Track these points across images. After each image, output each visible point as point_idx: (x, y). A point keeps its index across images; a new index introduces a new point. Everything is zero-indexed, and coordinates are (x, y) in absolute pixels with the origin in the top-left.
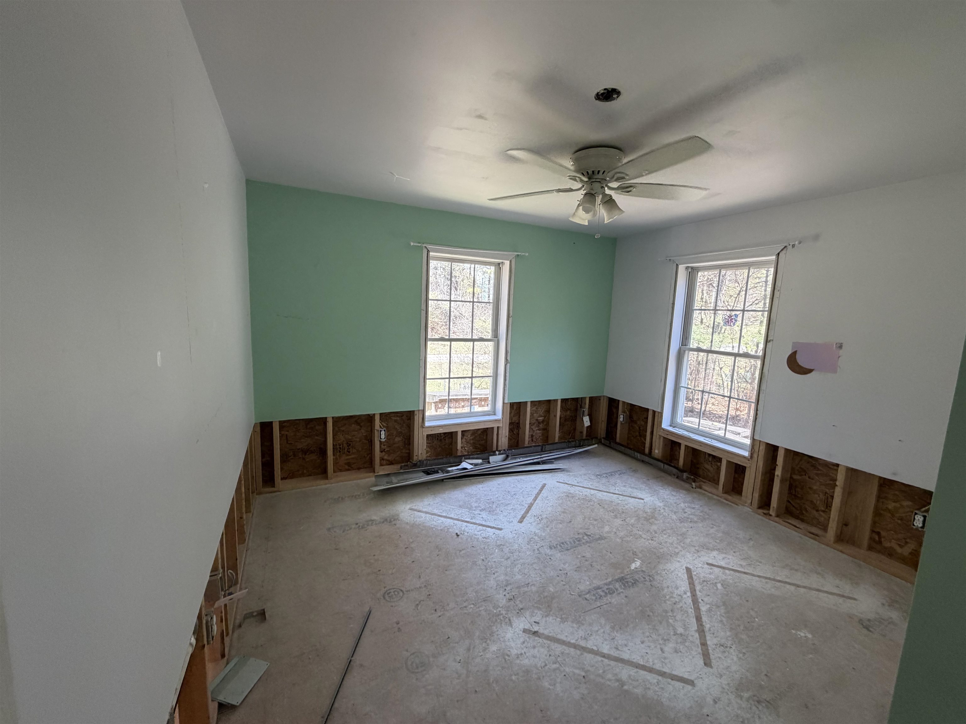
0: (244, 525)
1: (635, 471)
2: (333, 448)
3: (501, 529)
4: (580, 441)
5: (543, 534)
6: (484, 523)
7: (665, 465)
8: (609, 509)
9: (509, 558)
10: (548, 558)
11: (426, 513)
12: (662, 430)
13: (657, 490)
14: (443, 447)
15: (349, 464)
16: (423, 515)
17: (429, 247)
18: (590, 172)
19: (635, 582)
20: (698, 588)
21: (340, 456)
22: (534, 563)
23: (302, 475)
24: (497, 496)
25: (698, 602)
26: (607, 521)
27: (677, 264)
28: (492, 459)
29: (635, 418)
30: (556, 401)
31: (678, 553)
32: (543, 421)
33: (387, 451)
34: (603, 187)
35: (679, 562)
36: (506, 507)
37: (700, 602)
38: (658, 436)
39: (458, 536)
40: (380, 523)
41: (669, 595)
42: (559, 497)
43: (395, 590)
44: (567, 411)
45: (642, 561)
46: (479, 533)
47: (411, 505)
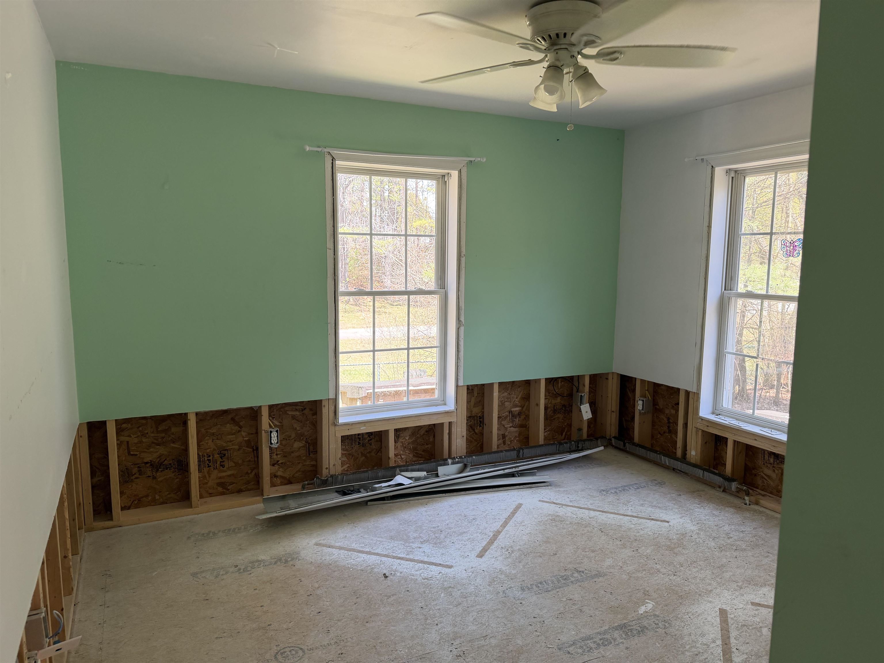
0: (70, 567)
1: (661, 484)
2: (199, 461)
3: (450, 567)
4: (577, 442)
5: (514, 572)
6: (426, 559)
7: (705, 473)
8: (615, 536)
9: (460, 604)
10: (518, 602)
11: (340, 548)
12: (700, 420)
13: (690, 509)
14: (368, 455)
15: (222, 485)
16: (335, 551)
17: (335, 152)
18: (553, 35)
19: (643, 630)
20: (733, 633)
21: (209, 473)
22: (495, 610)
23: (154, 503)
24: (447, 522)
25: (731, 652)
26: (611, 552)
27: (712, 167)
28: (441, 470)
29: (661, 403)
30: (537, 381)
31: (711, 591)
32: (520, 414)
33: (282, 463)
34: (573, 56)
35: (710, 602)
36: (460, 537)
37: (733, 652)
38: (694, 429)
39: (386, 577)
40: (271, 564)
41: (689, 644)
42: (541, 522)
43: (291, 648)
44: (557, 397)
45: (657, 603)
46: (418, 573)
47: (318, 540)
